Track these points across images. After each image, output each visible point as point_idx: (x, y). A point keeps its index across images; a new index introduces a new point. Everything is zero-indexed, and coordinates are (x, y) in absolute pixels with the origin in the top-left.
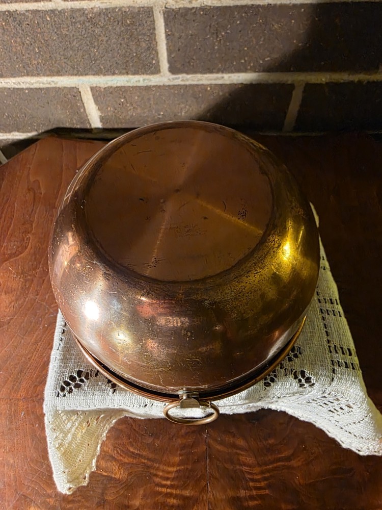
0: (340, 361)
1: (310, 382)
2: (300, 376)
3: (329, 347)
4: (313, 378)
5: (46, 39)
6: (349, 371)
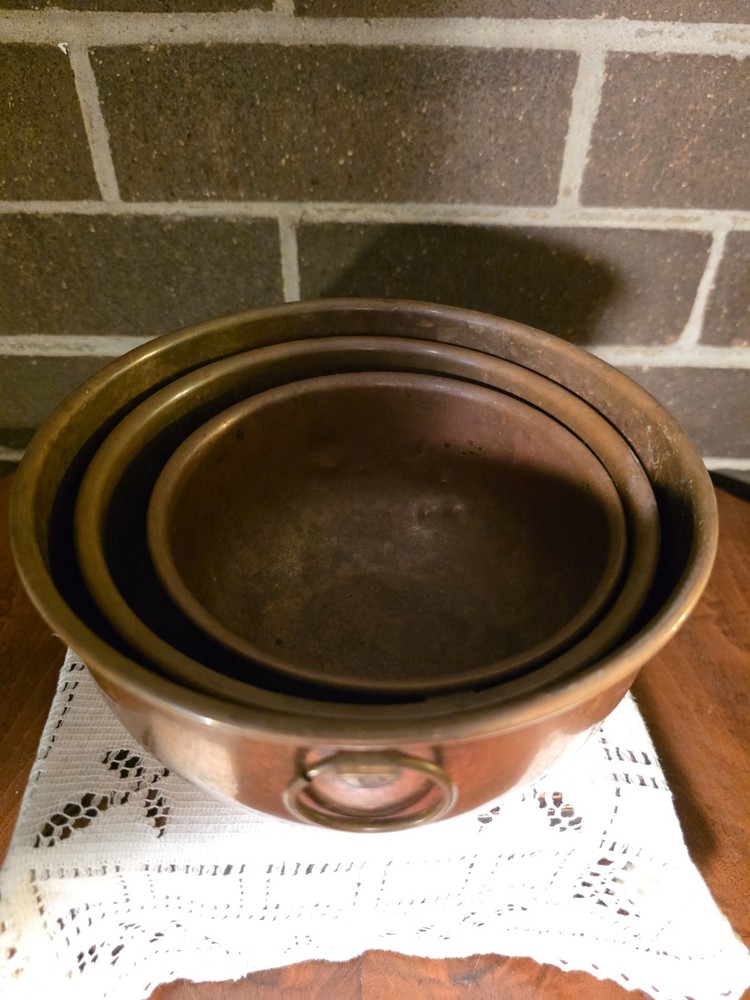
5: (84, 265)
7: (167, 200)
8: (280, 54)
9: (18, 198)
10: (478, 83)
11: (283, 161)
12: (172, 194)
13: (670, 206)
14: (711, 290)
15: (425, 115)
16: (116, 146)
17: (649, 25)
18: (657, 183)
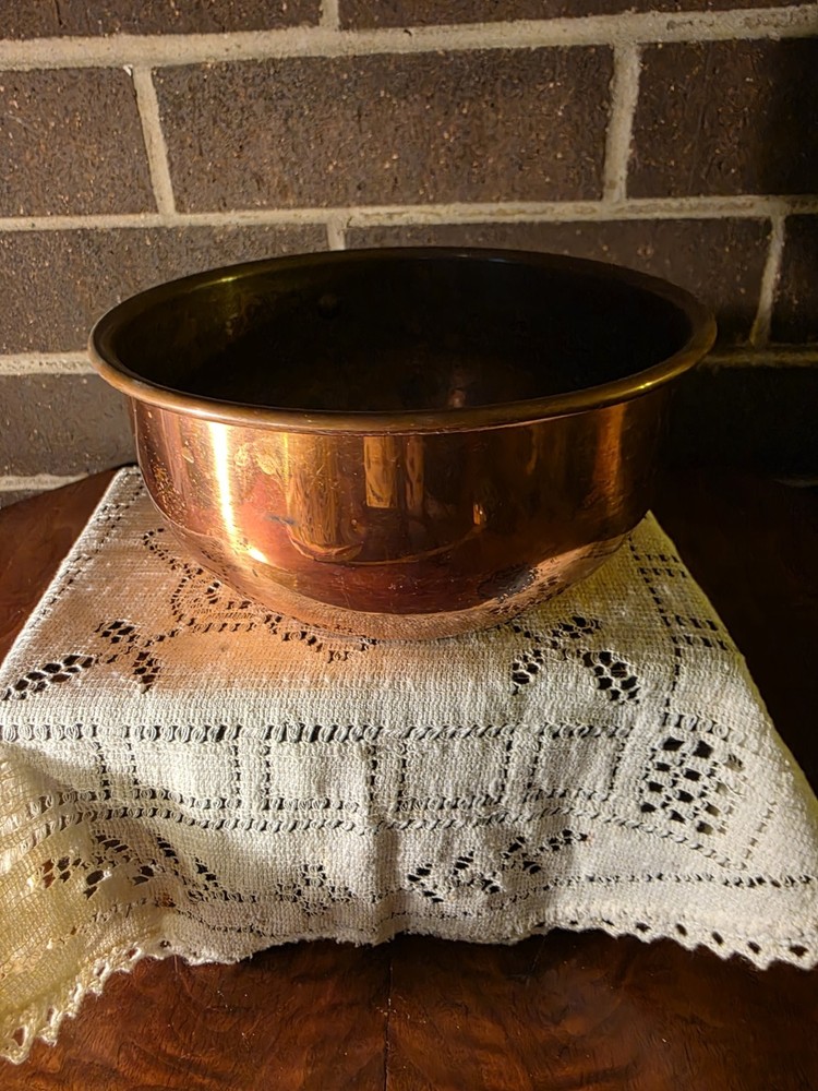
0: (691, 635)
1: (624, 674)
2: (598, 660)
3: (665, 618)
4: (629, 664)
5: (139, 279)
6: (714, 652)
7: (220, 210)
8: (327, 65)
9: (79, 213)
10: (516, 81)
11: (331, 168)
12: (225, 205)
13: (721, 194)
14: (776, 280)
15: (466, 116)
16: (173, 159)
17: (679, 17)
18: (705, 169)
